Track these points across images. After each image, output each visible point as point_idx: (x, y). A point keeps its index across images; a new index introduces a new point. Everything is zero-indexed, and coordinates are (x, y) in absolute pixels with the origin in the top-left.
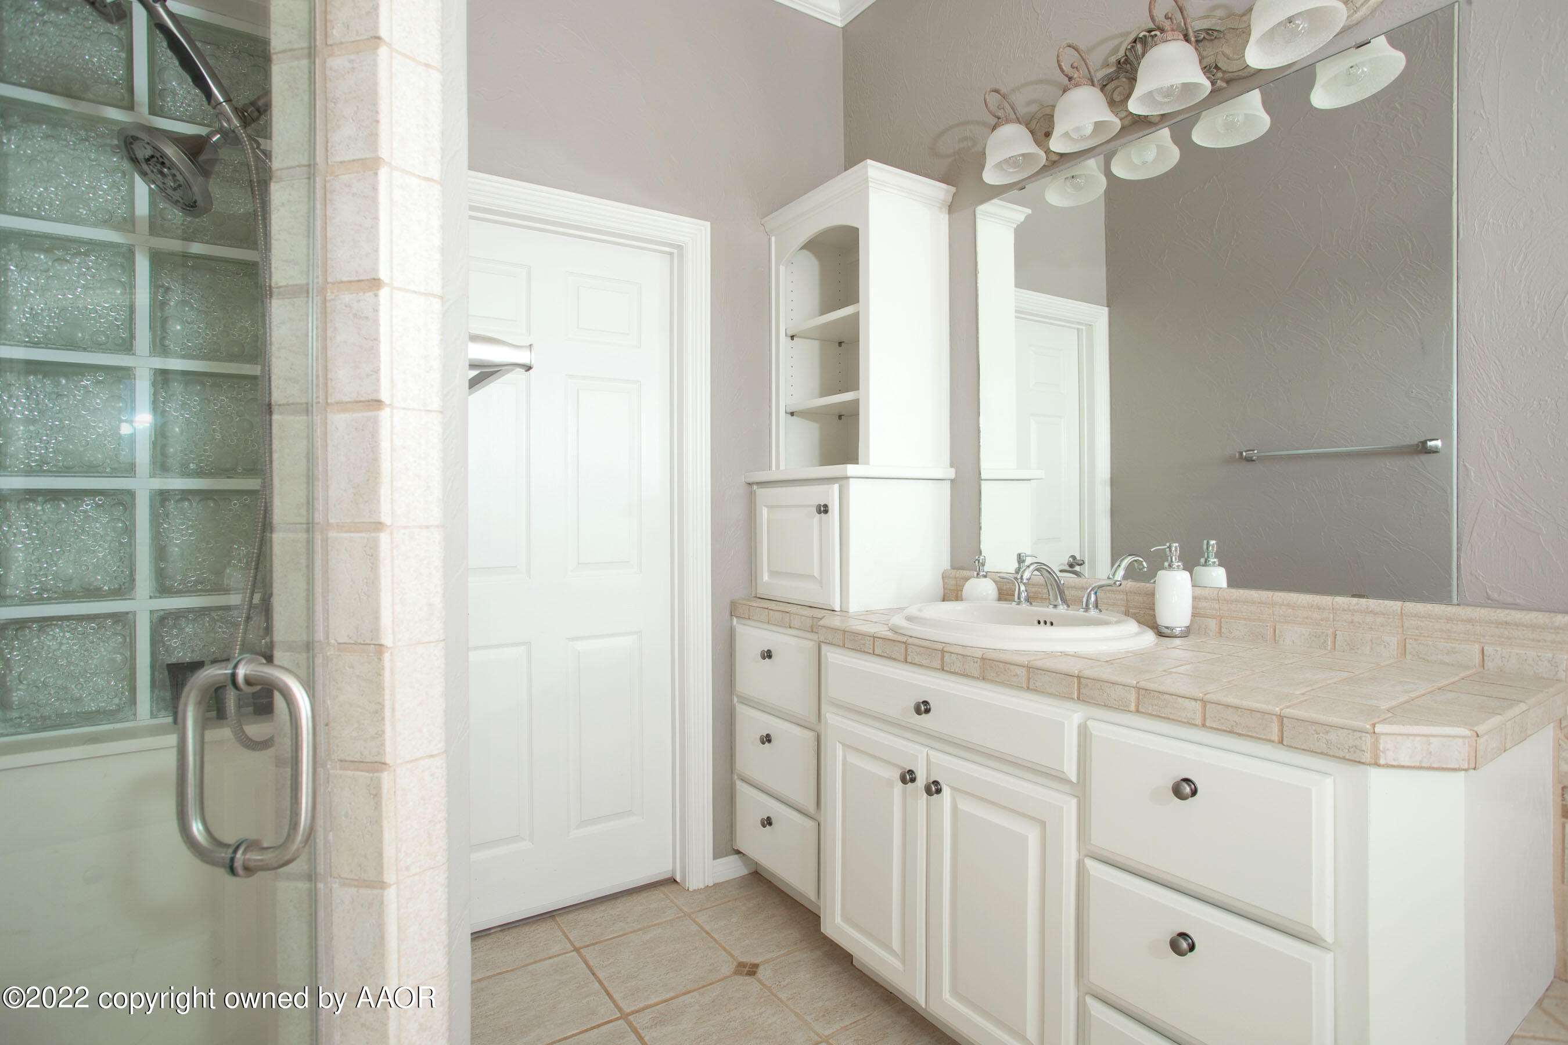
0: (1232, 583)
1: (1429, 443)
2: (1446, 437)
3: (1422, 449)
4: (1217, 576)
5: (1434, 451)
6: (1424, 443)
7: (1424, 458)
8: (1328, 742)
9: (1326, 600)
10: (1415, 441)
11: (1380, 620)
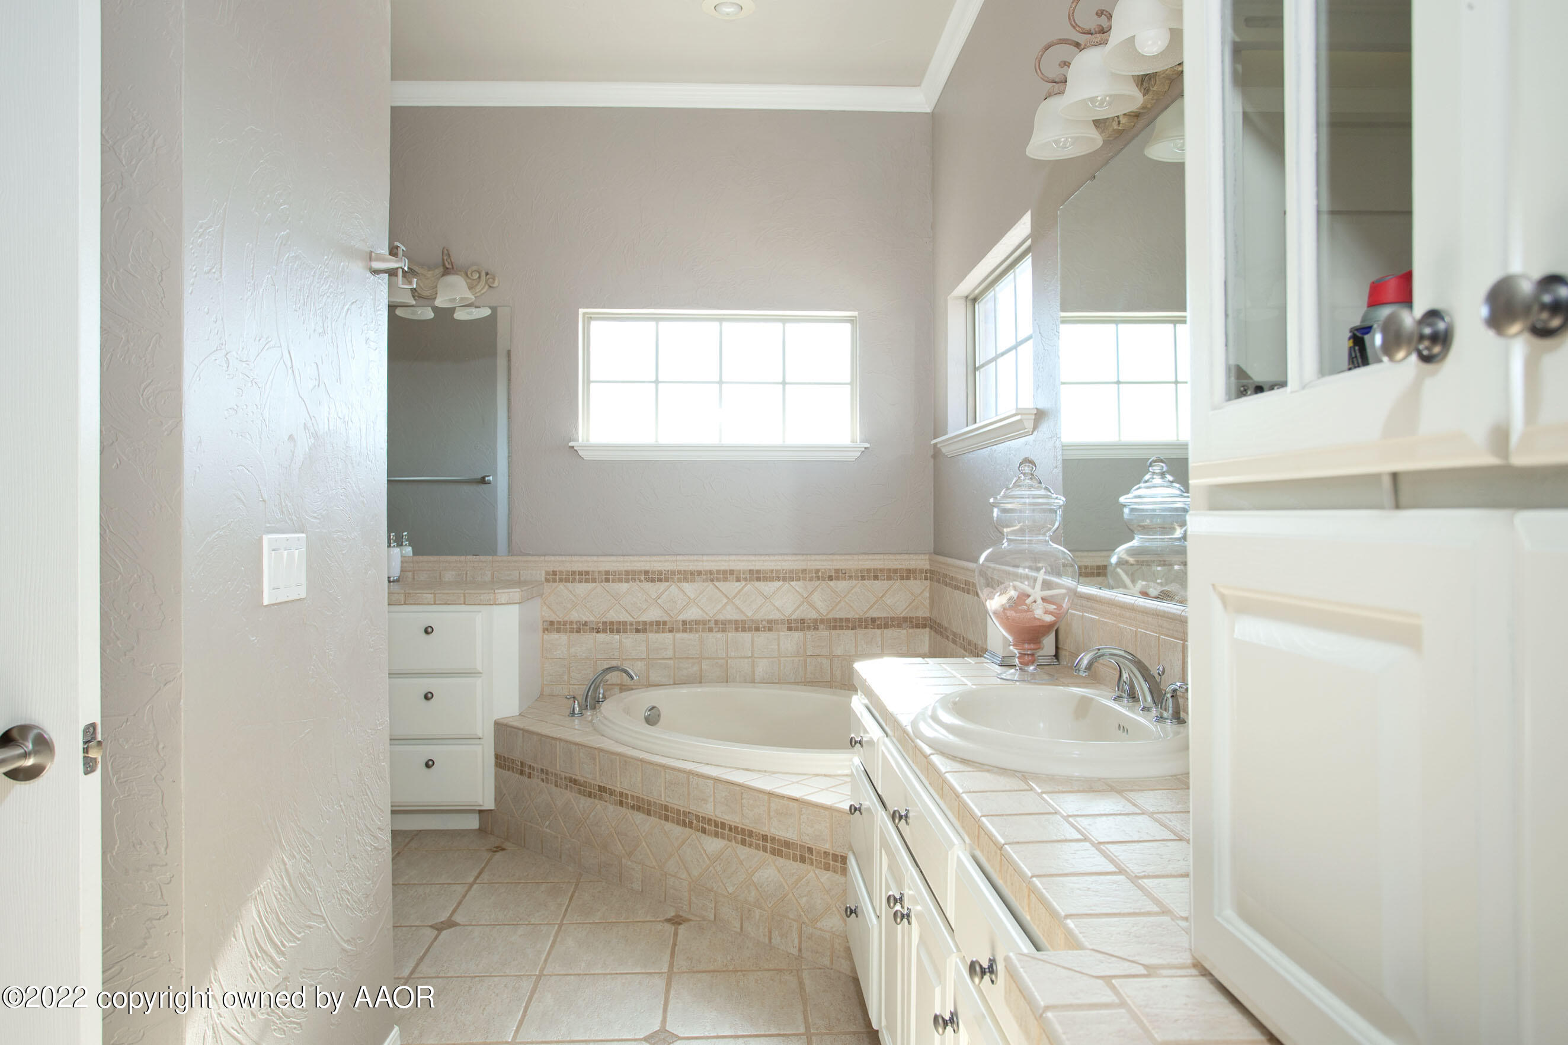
0: (415, 553)
1: (487, 478)
2: (495, 475)
3: (483, 481)
4: (408, 550)
5: (489, 483)
6: (484, 478)
7: (484, 486)
8: (481, 600)
9: (463, 558)
10: (479, 476)
11: (485, 564)
